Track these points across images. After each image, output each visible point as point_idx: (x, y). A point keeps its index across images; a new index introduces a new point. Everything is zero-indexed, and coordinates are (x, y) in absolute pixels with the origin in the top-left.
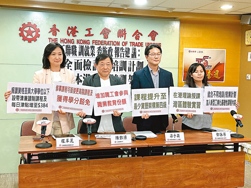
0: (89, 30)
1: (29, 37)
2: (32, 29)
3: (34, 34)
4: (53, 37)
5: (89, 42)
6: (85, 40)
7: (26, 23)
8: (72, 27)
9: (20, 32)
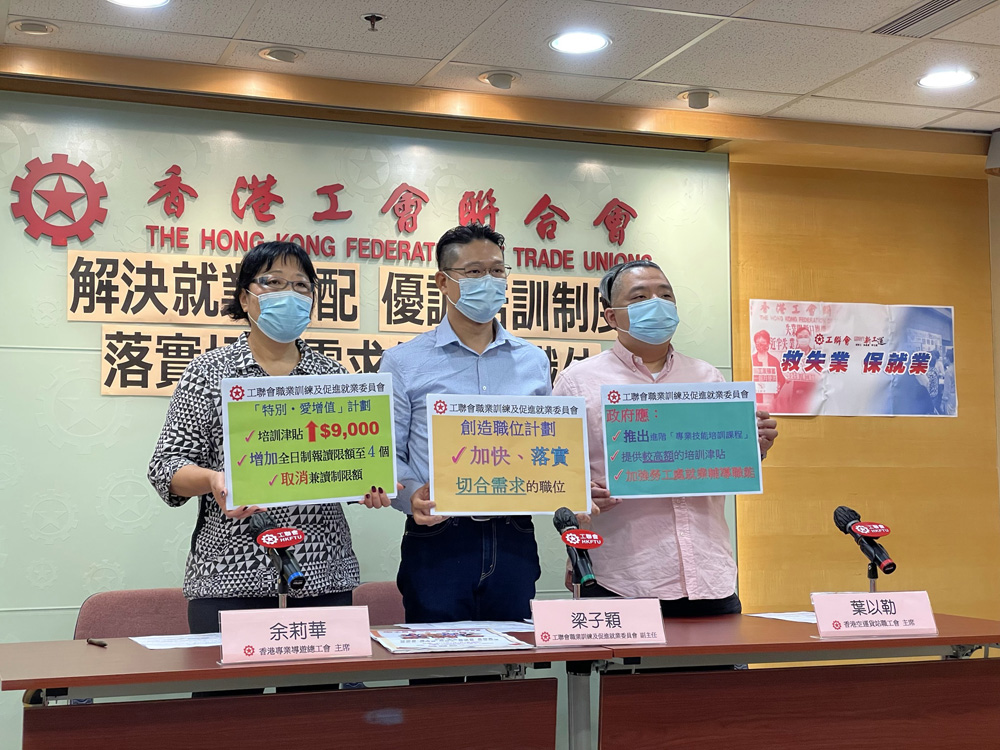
0: (330, 192)
1: (59, 221)
2: (72, 186)
3: (79, 209)
4: (169, 224)
5: (332, 248)
6: (313, 238)
7: (46, 159)
8: (254, 177)
9: (15, 199)
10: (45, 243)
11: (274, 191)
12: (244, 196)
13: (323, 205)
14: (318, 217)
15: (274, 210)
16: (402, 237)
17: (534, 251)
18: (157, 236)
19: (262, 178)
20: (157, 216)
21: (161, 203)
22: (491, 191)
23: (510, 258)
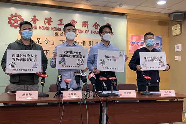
0: (60, 20)
1: (16, 24)
2: (18, 19)
3: (19, 22)
6: (58, 28)
7: (14, 14)
9: (9, 20)
10: (13, 28)
11: (51, 20)
13: (59, 23)
14: (58, 25)
17: (94, 31)
19: (49, 18)
22: (87, 21)
23: (90, 32)
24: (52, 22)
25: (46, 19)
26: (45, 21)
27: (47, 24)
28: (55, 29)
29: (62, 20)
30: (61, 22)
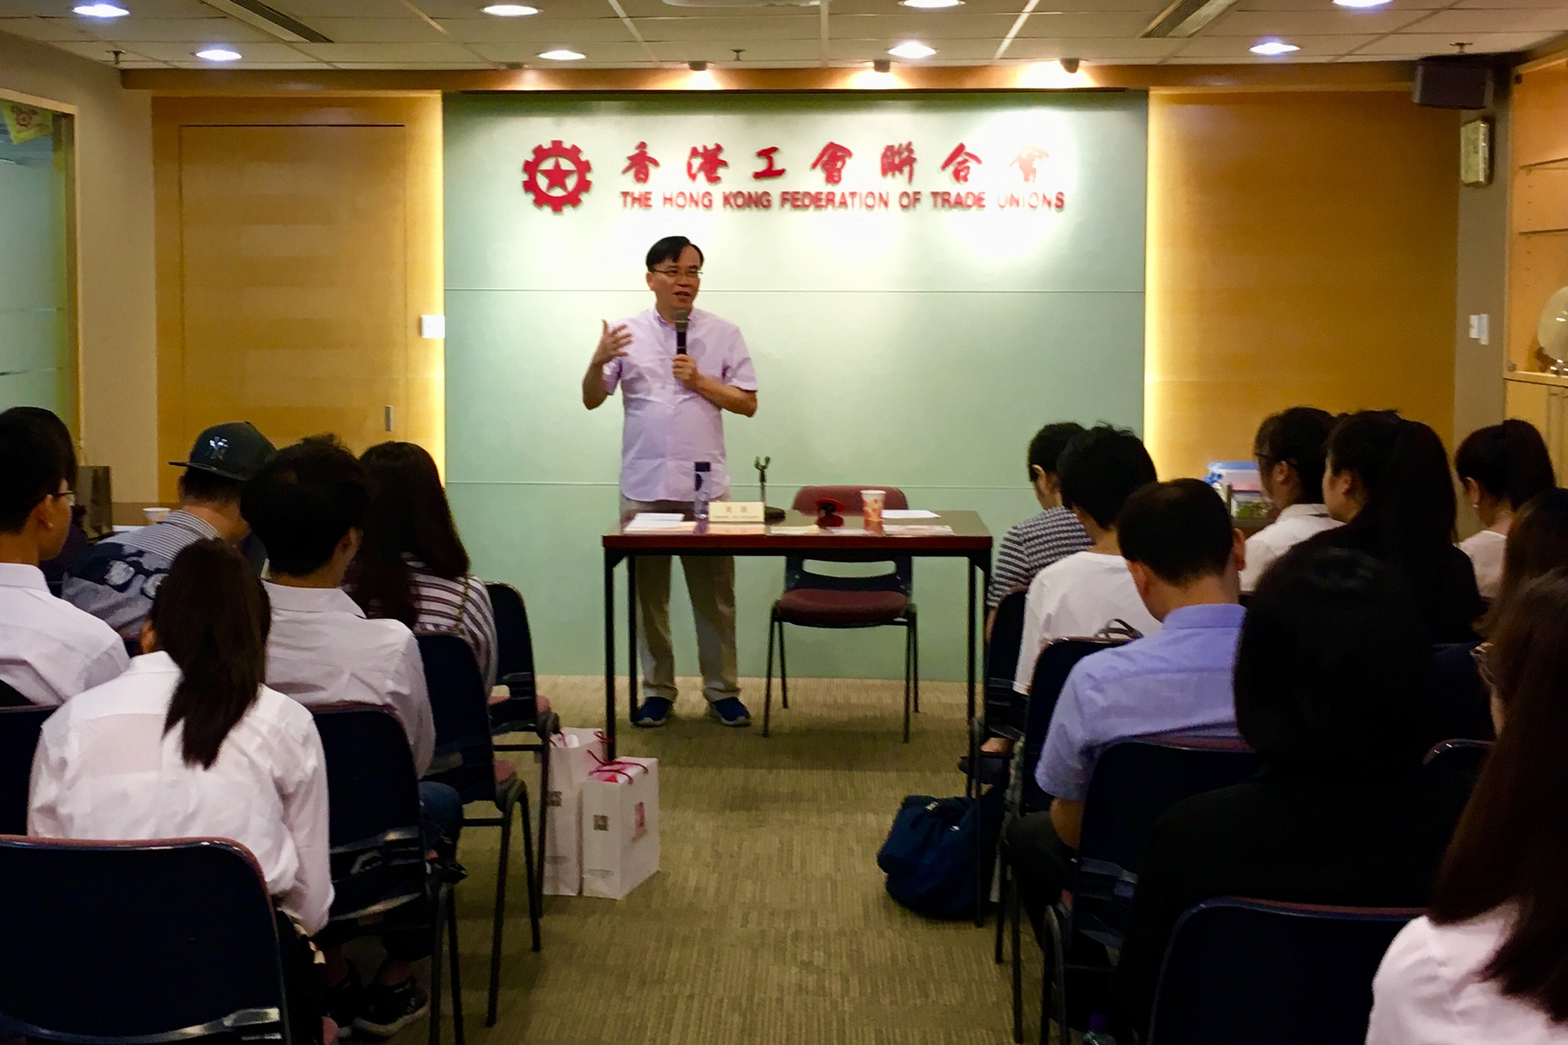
0: (767, 153)
1: (557, 192)
2: (566, 164)
3: (571, 183)
4: (638, 189)
5: (769, 201)
6: (753, 193)
7: (547, 145)
8: (705, 148)
9: (525, 177)
10: (547, 210)
11: (722, 157)
12: (697, 162)
13: (761, 165)
14: (758, 176)
15: (721, 172)
16: (830, 188)
17: (948, 193)
18: (629, 199)
19: (711, 146)
20: (629, 183)
21: (632, 173)
22: (910, 144)
23: (926, 200)
24: (724, 164)
25: (694, 152)
26: (690, 166)
27: (701, 176)
28: (740, 201)
29: (774, 150)
30: (771, 164)
